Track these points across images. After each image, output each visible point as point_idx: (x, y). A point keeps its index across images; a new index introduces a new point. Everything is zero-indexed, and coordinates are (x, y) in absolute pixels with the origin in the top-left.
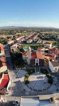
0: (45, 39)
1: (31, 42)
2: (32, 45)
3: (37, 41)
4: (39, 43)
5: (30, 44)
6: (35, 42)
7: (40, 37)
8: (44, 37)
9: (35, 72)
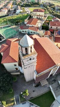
0: (24, 5)
1: (6, 13)
2: (11, 18)
3: (15, 10)
4: (20, 12)
5: (6, 16)
6: (12, 12)
7: (16, 4)
8: (21, 3)
9: (54, 99)
